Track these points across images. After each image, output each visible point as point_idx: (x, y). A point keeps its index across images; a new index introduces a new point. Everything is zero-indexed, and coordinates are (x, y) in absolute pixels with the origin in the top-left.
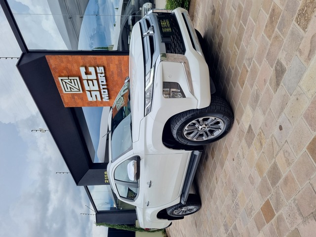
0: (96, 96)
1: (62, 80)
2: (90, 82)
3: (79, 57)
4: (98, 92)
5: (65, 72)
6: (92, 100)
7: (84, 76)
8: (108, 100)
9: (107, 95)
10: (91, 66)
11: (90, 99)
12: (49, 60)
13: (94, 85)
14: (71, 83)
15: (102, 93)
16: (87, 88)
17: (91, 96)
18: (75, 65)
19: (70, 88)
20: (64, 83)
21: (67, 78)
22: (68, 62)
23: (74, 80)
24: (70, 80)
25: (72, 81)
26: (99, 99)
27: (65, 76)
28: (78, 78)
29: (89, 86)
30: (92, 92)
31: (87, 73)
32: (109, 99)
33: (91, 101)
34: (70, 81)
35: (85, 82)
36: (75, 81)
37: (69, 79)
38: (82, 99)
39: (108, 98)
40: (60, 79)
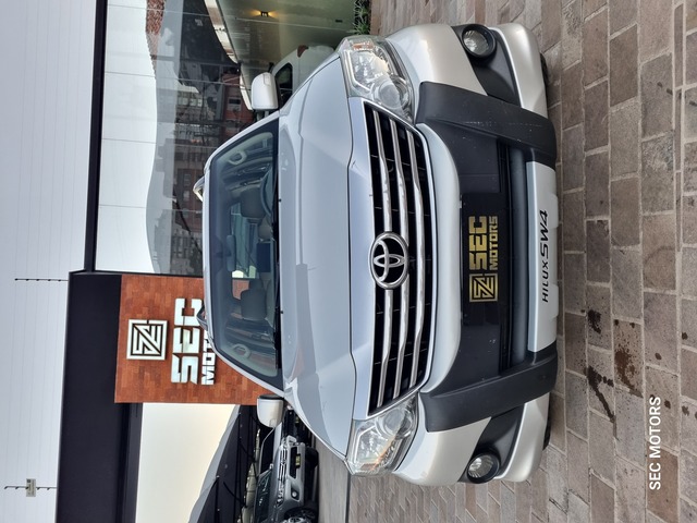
0: (190, 367)
1: (134, 325)
2: (187, 334)
3: (181, 280)
4: (196, 359)
5: (145, 310)
6: (178, 381)
7: (179, 319)
8: (211, 383)
9: (213, 369)
10: (196, 298)
11: (175, 378)
12: (126, 284)
13: (191, 342)
14: (150, 333)
15: (204, 362)
16: (177, 348)
17: (180, 371)
18: (168, 296)
19: (144, 345)
20: (136, 332)
21: (145, 322)
22: (159, 289)
23: (156, 325)
24: (151, 325)
25: (153, 328)
26: (194, 378)
27: (143, 319)
28: (165, 323)
29: (182, 342)
30: (184, 358)
31: (187, 312)
32: (214, 379)
33: (176, 384)
34: (148, 328)
35: (177, 332)
36: (159, 328)
37: (148, 324)
38: (158, 381)
39: (212, 375)
40: (131, 322)
